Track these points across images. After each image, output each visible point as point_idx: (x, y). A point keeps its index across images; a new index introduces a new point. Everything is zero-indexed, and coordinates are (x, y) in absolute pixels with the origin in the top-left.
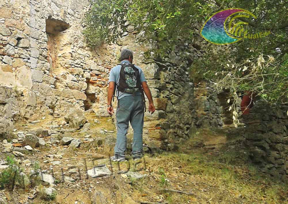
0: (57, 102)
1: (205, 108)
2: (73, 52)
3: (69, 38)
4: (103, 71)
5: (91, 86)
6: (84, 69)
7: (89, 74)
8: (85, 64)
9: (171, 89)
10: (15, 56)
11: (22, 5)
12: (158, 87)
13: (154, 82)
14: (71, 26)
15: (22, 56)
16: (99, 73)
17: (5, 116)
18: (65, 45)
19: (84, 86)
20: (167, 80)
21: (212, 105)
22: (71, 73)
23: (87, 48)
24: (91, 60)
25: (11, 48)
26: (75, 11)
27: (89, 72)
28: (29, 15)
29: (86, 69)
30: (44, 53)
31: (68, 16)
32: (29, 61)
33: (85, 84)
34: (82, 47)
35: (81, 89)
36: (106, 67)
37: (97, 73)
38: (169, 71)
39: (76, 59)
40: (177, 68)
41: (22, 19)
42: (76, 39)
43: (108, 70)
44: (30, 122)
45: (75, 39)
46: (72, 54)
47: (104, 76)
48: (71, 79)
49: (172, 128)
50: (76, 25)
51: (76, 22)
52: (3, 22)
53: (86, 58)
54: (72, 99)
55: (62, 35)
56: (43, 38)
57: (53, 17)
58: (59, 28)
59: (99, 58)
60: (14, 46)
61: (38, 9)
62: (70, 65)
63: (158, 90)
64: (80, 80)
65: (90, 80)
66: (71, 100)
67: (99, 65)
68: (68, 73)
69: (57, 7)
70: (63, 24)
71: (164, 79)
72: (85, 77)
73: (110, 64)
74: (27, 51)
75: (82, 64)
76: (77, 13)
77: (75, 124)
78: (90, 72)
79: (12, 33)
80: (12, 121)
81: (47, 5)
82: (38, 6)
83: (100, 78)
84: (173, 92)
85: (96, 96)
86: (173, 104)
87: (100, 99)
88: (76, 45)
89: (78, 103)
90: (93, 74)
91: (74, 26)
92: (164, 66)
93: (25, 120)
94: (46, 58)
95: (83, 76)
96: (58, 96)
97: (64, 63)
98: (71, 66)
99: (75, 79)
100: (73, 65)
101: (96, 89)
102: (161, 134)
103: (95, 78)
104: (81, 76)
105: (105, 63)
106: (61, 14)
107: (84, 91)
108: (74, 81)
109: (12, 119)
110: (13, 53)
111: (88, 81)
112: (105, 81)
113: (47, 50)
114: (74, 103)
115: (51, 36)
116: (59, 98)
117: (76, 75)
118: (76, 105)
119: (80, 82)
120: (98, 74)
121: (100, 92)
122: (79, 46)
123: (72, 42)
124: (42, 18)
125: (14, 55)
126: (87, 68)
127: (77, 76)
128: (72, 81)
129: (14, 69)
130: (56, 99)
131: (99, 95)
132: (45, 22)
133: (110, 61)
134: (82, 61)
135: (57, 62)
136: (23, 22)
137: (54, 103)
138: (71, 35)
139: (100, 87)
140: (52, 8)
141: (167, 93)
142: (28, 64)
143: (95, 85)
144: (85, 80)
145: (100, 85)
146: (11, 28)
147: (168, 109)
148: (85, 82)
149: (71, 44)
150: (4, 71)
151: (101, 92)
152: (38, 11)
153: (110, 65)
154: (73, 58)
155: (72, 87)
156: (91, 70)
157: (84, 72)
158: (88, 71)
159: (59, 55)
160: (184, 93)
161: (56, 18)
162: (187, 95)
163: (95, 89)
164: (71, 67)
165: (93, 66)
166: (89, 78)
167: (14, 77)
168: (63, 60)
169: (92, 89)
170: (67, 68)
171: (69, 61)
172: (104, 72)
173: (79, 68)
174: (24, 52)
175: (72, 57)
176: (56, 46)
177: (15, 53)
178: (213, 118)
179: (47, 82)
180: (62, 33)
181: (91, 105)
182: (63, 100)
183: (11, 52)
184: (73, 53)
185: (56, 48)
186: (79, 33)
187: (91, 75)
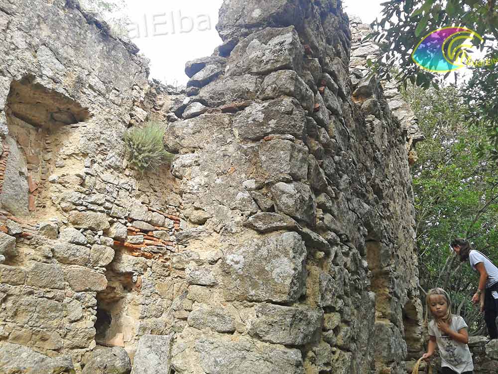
2: (87, 174)
3: (83, 141)
4: (160, 223)
5: (126, 257)
6: (114, 217)
7: (124, 229)
8: (118, 205)
14: (93, 115)
16: (150, 227)
18: (70, 156)
19: (106, 255)
22: (74, 223)
23: (127, 172)
24: (134, 199)
26: (111, 86)
27: (125, 224)
29: (118, 218)
31: (88, 91)
33: (110, 253)
34: (117, 168)
35: (96, 262)
36: (169, 216)
37: (145, 226)
38: (334, 263)
39: (94, 191)
40: (350, 249)
42: (103, 147)
43: (172, 222)
45: (99, 146)
46: (84, 180)
47: (162, 235)
48: (70, 239)
50: (106, 117)
51: (107, 110)
53: (123, 193)
54: (63, 289)
55: (67, 133)
57: (38, 80)
58: (64, 117)
59: (155, 195)
62: (74, 204)
64: (95, 242)
65: (124, 242)
66: (59, 293)
67: (153, 211)
68: (65, 224)
69: (56, 61)
72: (113, 236)
73: (178, 211)
75: (107, 204)
76: (113, 91)
78: (129, 224)
81: (22, 45)
83: (152, 238)
85: (135, 278)
87: (143, 285)
88: (100, 161)
89: (78, 298)
90: (134, 229)
91: (102, 117)
95: (106, 233)
96: (15, 284)
97: (60, 199)
98: (74, 207)
99: (82, 239)
100: (81, 205)
101: (138, 263)
103: (140, 238)
104: (100, 233)
105: (167, 208)
106: (66, 81)
107: (104, 269)
108: (78, 244)
111: (119, 245)
112: (161, 244)
114: (66, 300)
115: (40, 130)
117: (86, 230)
118: (72, 304)
119: (95, 246)
120: (148, 229)
121: (145, 270)
122: (108, 162)
123: (89, 151)
126: (120, 214)
127: (89, 231)
128: (73, 243)
130: (4, 292)
131: (142, 276)
132: (7, 85)
133: (178, 204)
134: (108, 198)
135: (44, 193)
138: (89, 136)
139: (147, 257)
140: (39, 58)
143: (137, 254)
144: (112, 242)
145: (149, 254)
148: (110, 246)
149: (85, 155)
151: (149, 269)
153: (178, 214)
154: (84, 189)
155: (67, 258)
156: (132, 220)
158: (123, 221)
159: (51, 178)
161: (50, 86)
163: (134, 263)
164: (75, 209)
165: (138, 210)
166: (124, 237)
168: (60, 191)
169: (127, 263)
170: (66, 211)
171: (72, 193)
172: (163, 226)
173: (99, 213)
175: (82, 185)
176: (49, 156)
180: (68, 127)
181: (123, 298)
182: (31, 293)
184: (87, 178)
185: (48, 161)
186: (112, 134)
187: (130, 232)
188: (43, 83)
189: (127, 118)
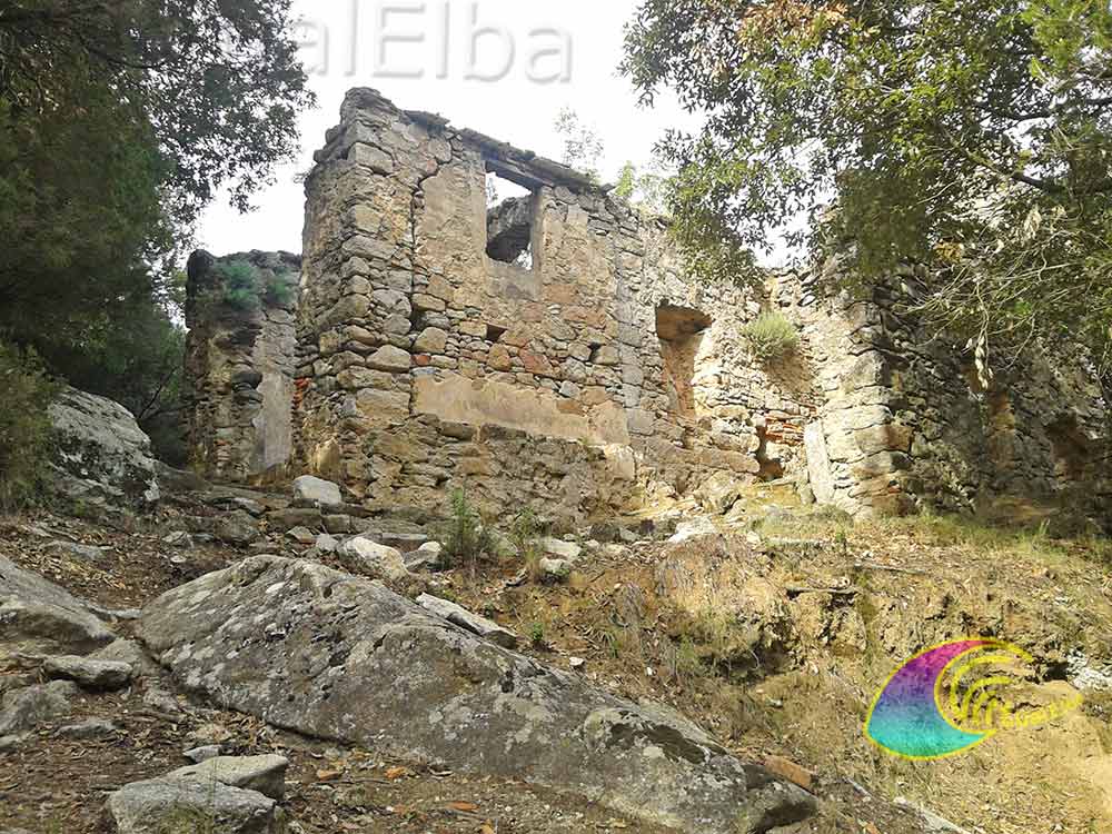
0: (689, 476)
1: (1013, 455)
2: (722, 372)
3: (712, 344)
4: (796, 411)
5: (770, 445)
6: (751, 409)
7: (763, 418)
8: (753, 397)
9: (922, 407)
10: (587, 383)
11: (597, 277)
12: (886, 402)
13: (878, 391)
14: (715, 319)
15: (603, 382)
16: (787, 416)
17: (564, 500)
18: (704, 360)
19: (753, 442)
20: (910, 388)
21: (1030, 448)
22: (721, 416)
23: (753, 365)
24: (765, 389)
25: (577, 366)
26: (724, 288)
27: (762, 414)
28: (615, 298)
29: (756, 409)
30: (656, 375)
31: (706, 299)
32: (619, 391)
33: (755, 440)
34: (743, 363)
35: (746, 449)
37: (782, 415)
38: (914, 370)
39: (731, 386)
40: (934, 364)
41: (600, 305)
42: (729, 347)
43: (807, 409)
44: (623, 515)
45: (725, 346)
46: (721, 378)
47: (800, 423)
48: (722, 429)
49: (930, 490)
50: (725, 318)
51: (725, 312)
52: (557, 312)
53: (754, 385)
55: (698, 342)
56: (650, 345)
57: (671, 302)
58: (690, 328)
59: (785, 385)
60: (584, 362)
61: (637, 287)
62: (718, 400)
63: (887, 409)
64: (741, 431)
65: (765, 430)
67: (786, 400)
68: (713, 417)
69: (679, 282)
70: (697, 317)
71: (900, 386)
72: (755, 425)
74: (615, 371)
75: (744, 397)
77: (714, 503)
78: (765, 414)
79: (578, 335)
80: (580, 510)
81: (655, 277)
82: (636, 280)
83: (790, 426)
84: (926, 414)
85: (783, 464)
86: (927, 440)
87: (792, 470)
88: (729, 359)
90: (771, 418)
91: (723, 319)
92: (900, 359)
93: (611, 510)
94: (659, 385)
95: (748, 423)
96: (693, 463)
97: (705, 398)
99: (730, 429)
100: (723, 400)
101: (783, 450)
102: (901, 501)
103: (779, 426)
104: (744, 423)
105: (799, 396)
106: (691, 296)
107: (754, 455)
108: (729, 433)
109: (581, 507)
110: (583, 375)
111: (761, 432)
113: (661, 368)
116: (694, 468)
117: (731, 421)
119: (742, 434)
120: (785, 418)
121: (791, 457)
122: (735, 360)
123: (718, 353)
124: (647, 304)
125: (585, 380)
126: (756, 405)
127: (735, 422)
128: (725, 432)
129: (585, 408)
130: (688, 469)
131: (789, 462)
132: (653, 312)
133: (809, 392)
134: (744, 391)
135: (690, 396)
136: (602, 311)
137: (683, 478)
138: (716, 339)
139: (790, 445)
140: (668, 283)
141: (912, 415)
142: (618, 398)
143: (779, 441)
144: (755, 431)
145: (791, 442)
146: (575, 325)
147: (914, 451)
148: (755, 434)
149: (716, 356)
150: (562, 412)
151: (794, 456)
152: (637, 291)
153: (811, 401)
154: (723, 386)
155: (723, 445)
156: (768, 411)
157: (751, 414)
158: (761, 411)
159: (692, 382)
160: (957, 418)
161: (679, 305)
162: (963, 423)
163: (778, 450)
164: (719, 404)
165: (772, 401)
166: (764, 426)
167: (587, 424)
168: (703, 392)
169: (772, 451)
170: (712, 407)
171: (714, 391)
172: (798, 414)
173: (738, 406)
174: (608, 373)
175: (720, 383)
176: (686, 364)
177: (587, 376)
178: (1035, 476)
179: (666, 436)
180: (696, 336)
182: (705, 471)
183: (578, 373)
184: (723, 375)
185: (686, 369)
186: (733, 333)
187: (768, 421)
188: (674, 303)
189: (742, 315)
